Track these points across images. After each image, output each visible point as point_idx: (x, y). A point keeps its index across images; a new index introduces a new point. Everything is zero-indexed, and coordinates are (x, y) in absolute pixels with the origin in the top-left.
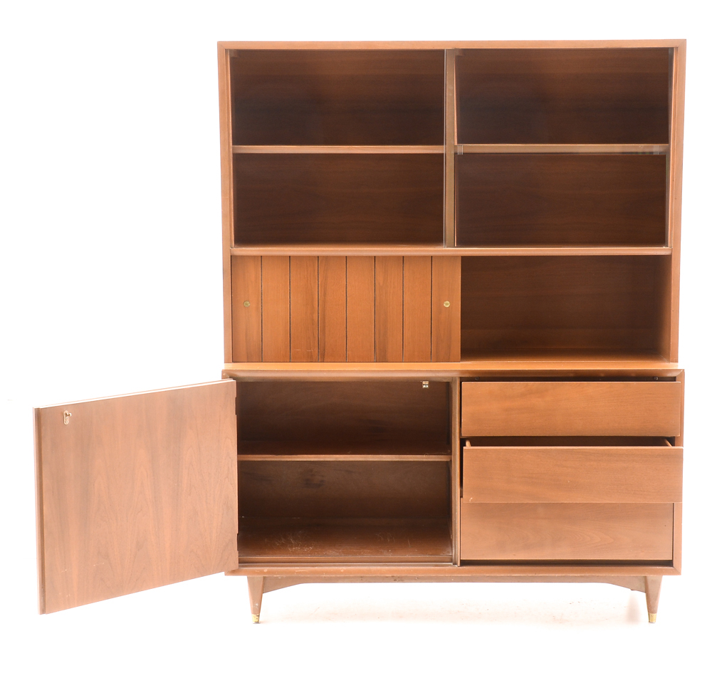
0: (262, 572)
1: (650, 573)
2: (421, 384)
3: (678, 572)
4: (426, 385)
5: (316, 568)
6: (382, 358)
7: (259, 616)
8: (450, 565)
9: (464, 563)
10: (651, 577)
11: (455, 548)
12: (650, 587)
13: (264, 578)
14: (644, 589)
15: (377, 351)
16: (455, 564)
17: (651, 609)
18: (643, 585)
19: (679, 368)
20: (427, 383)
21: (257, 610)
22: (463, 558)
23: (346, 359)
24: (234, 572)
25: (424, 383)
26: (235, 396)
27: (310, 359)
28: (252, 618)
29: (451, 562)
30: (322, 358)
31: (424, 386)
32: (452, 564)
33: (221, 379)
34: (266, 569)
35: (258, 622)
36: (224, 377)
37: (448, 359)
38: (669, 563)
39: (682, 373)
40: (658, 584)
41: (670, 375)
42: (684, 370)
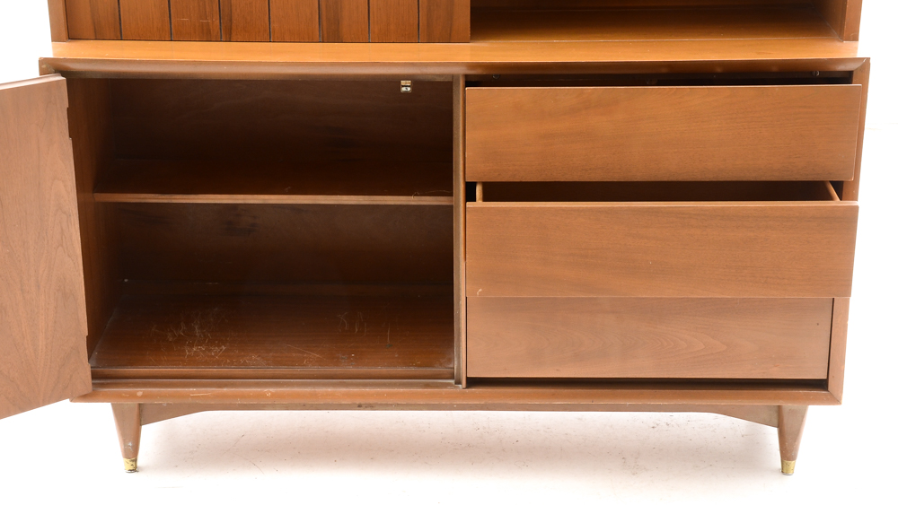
0: (133, 396)
1: (787, 401)
2: (400, 86)
3: (835, 400)
4: (406, 88)
5: (225, 389)
6: (332, 33)
7: (136, 461)
8: (449, 384)
9: (473, 382)
10: (788, 406)
11: (459, 358)
12: (787, 420)
13: (140, 405)
14: (775, 421)
15: (324, 23)
16: (458, 382)
17: (787, 452)
18: (776, 415)
19: (859, 55)
20: (408, 83)
21: (132, 452)
22: (472, 375)
23: (269, 36)
24: (85, 397)
25: (403, 83)
26: (66, 104)
27: (206, 35)
28: (123, 463)
29: (452, 378)
30: (227, 32)
31: (404, 89)
32: (452, 381)
33: (37, 75)
34: (140, 392)
35: (134, 470)
36: (43, 72)
37: (448, 38)
38: (821, 385)
39: (865, 64)
40: (801, 417)
41: (841, 68)
42: (868, 59)
